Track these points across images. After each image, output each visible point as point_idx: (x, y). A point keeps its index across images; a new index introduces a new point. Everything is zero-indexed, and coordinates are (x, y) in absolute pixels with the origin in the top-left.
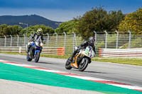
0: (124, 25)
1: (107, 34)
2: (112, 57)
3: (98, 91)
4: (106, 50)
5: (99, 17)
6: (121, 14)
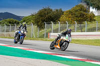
0: (63, 18)
1: (53, 24)
3: (47, 59)
4: (52, 34)
5: (48, 13)
6: (62, 11)
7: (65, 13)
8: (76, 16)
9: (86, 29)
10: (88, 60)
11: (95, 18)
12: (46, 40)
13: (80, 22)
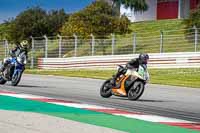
0: (68, 27)
1: (47, 40)
2: (55, 68)
4: (46, 60)
5: (37, 18)
6: (64, 14)
7: (70, 18)
8: (94, 24)
9: (113, 48)
10: (117, 111)
11: (130, 28)
12: (35, 73)
13: (101, 35)
